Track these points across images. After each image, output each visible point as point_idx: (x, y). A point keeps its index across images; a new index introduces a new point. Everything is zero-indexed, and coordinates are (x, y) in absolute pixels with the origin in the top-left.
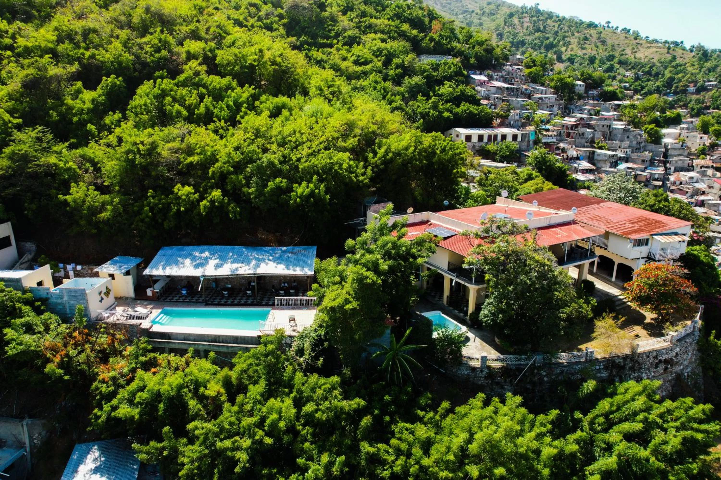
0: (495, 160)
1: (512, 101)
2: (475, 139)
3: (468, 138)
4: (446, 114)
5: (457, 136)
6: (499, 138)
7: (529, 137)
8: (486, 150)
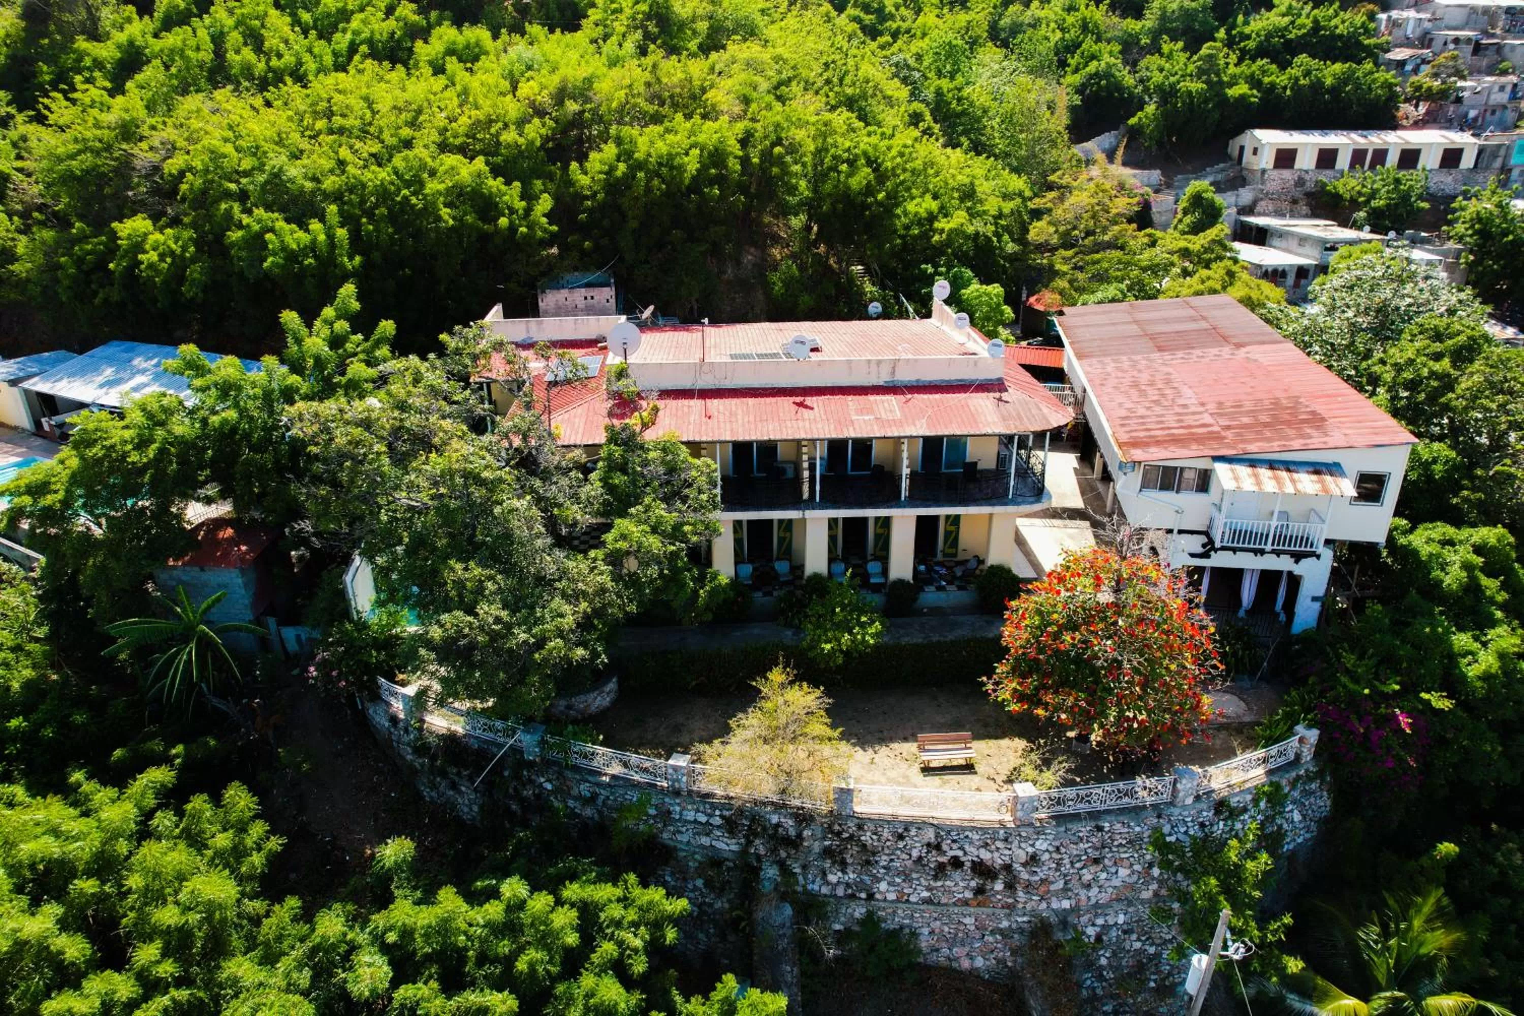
0: (1344, 222)
1: (1513, 47)
2: (1306, 161)
3: (1286, 158)
4: (1241, 89)
5: (1255, 151)
6: (1392, 159)
7: (1507, 157)
8: (1329, 193)
